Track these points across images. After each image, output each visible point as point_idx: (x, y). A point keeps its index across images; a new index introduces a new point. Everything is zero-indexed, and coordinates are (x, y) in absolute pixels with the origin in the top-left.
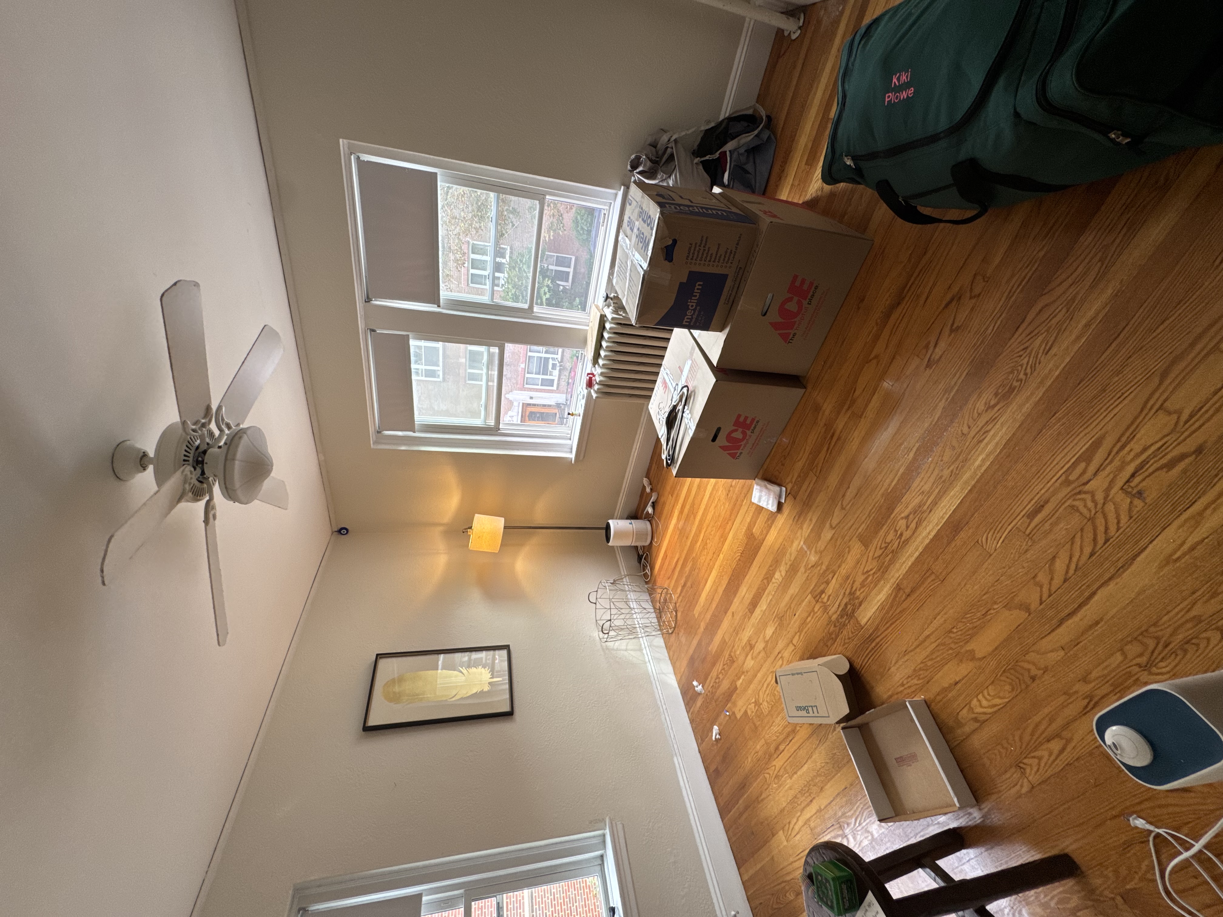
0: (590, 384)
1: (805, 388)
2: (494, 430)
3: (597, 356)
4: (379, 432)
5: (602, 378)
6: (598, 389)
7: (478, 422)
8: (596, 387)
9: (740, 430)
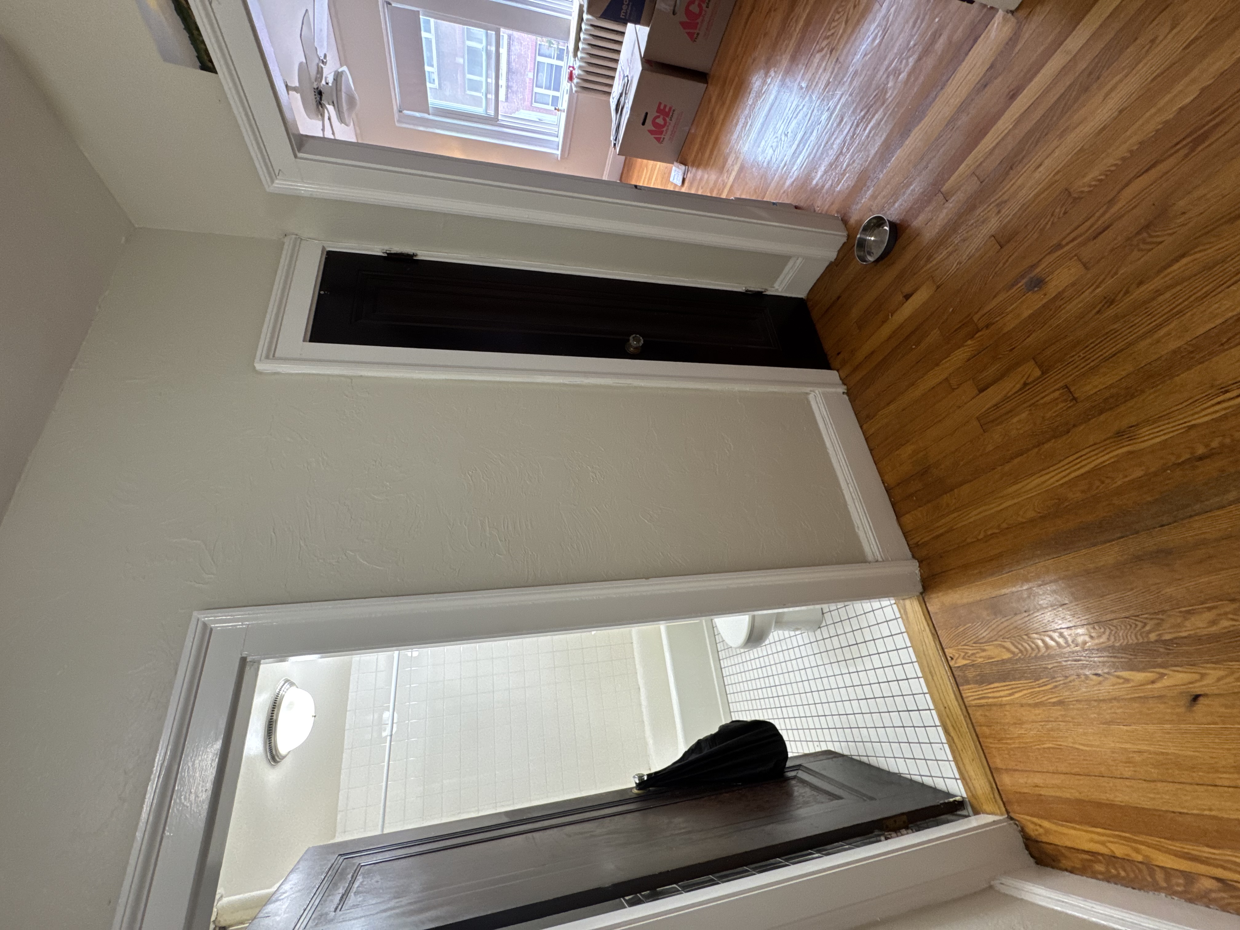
0: (571, 78)
1: (707, 83)
2: (493, 120)
3: (576, 49)
5: (581, 72)
6: (577, 83)
7: (480, 110)
8: (575, 80)
9: (662, 117)
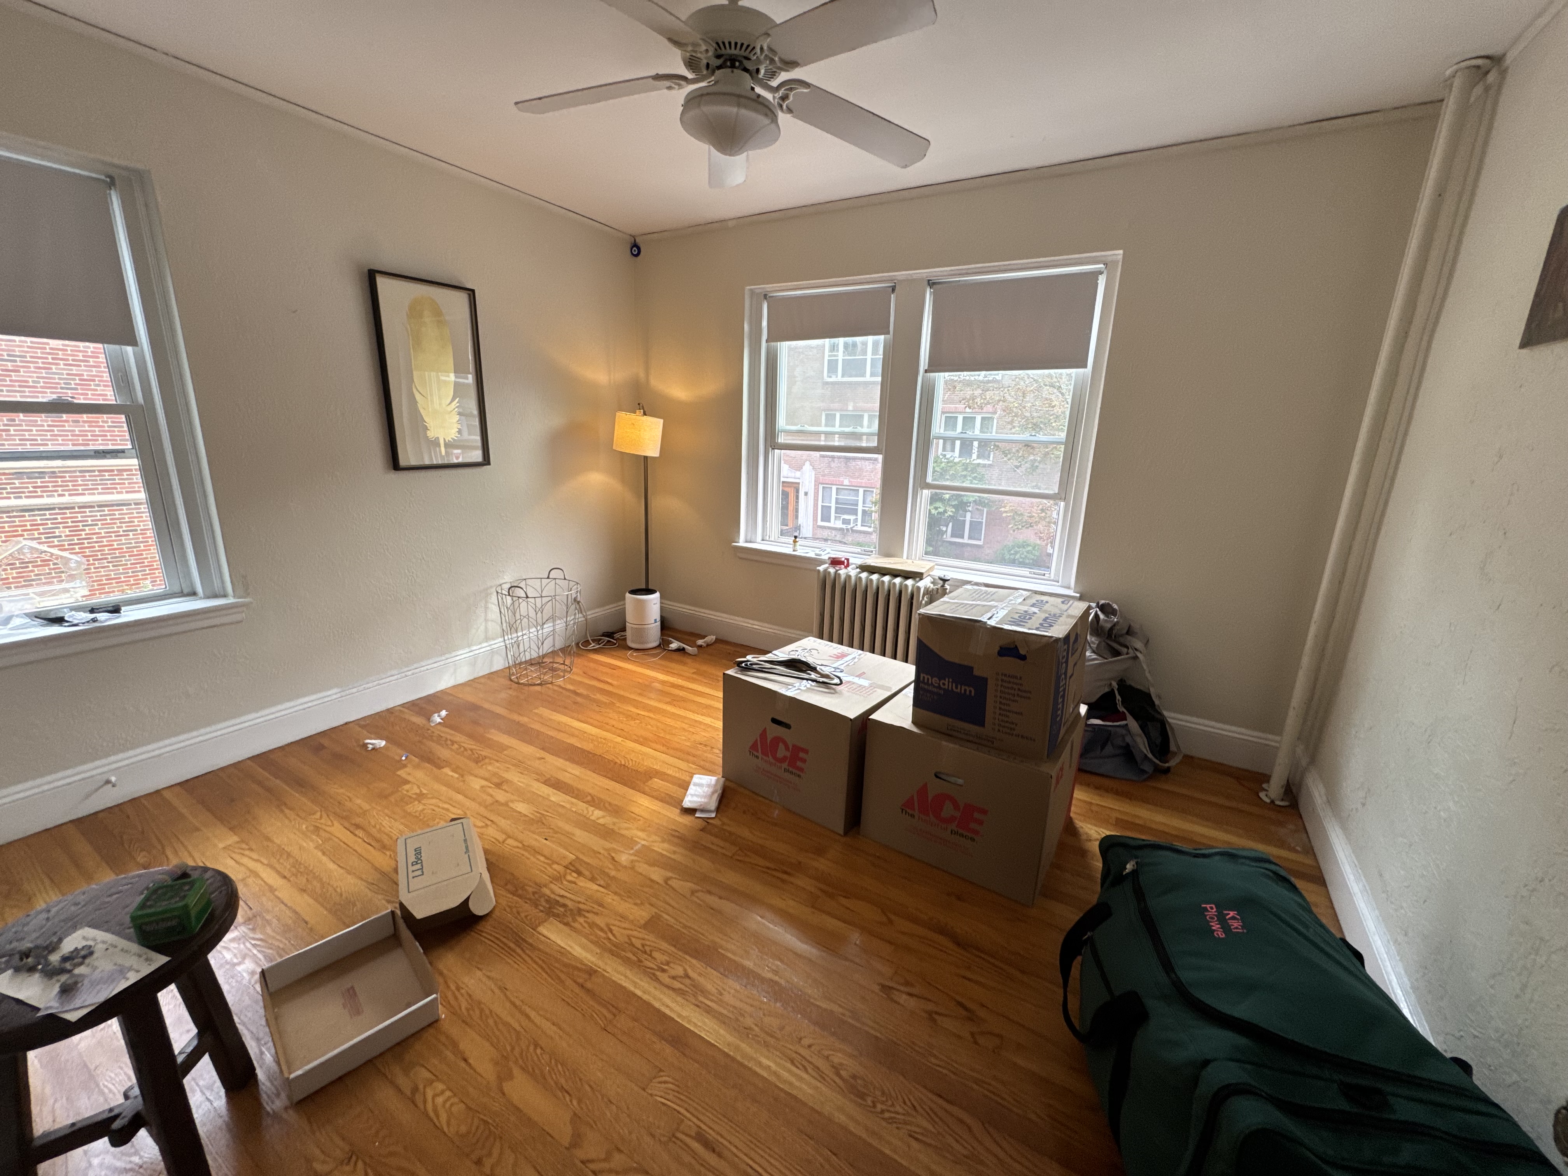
0: (835, 562)
1: (846, 833)
2: (772, 443)
3: (871, 570)
4: (765, 296)
5: (843, 577)
6: (829, 573)
7: (782, 422)
8: (832, 570)
9: (788, 754)
